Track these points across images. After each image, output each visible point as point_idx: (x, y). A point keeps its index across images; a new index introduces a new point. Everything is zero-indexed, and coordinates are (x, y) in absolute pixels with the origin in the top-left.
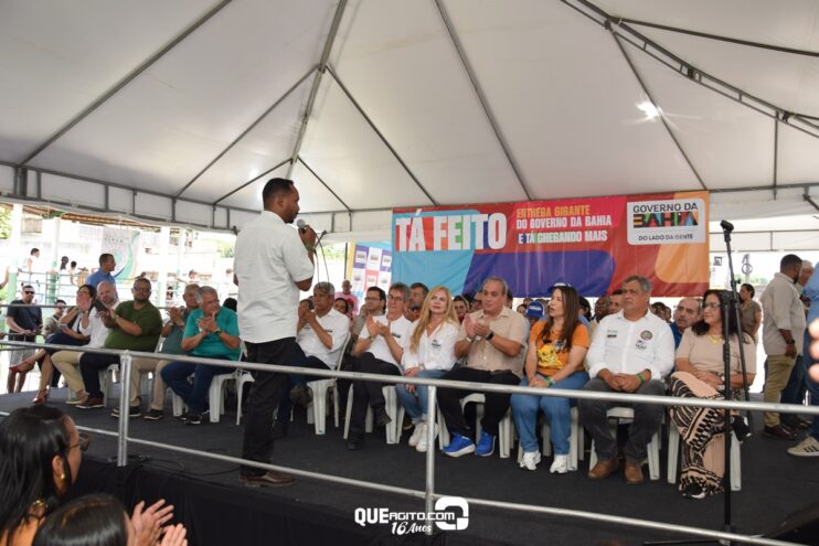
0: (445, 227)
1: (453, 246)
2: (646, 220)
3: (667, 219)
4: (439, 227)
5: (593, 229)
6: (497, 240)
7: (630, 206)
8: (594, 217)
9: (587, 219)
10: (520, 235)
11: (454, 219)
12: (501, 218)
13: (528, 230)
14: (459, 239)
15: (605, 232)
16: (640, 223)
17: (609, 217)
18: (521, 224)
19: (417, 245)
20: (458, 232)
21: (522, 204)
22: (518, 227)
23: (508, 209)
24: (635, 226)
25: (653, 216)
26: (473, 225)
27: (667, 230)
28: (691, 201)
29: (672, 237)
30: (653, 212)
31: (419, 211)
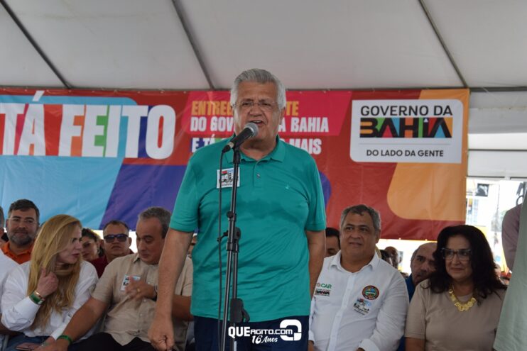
0: (79, 121)
1: (89, 150)
2: (379, 127)
3: (409, 128)
4: (72, 121)
5: (302, 136)
6: (160, 145)
7: (357, 105)
8: (304, 119)
9: (294, 121)
10: (195, 140)
11: (95, 110)
12: (167, 113)
13: (207, 133)
14: (101, 141)
15: (318, 141)
16: (370, 132)
17: (325, 120)
18: (197, 124)
19: (32, 147)
20: (100, 130)
21: (199, 95)
22: (193, 129)
23: (180, 100)
24: (362, 136)
25: (388, 122)
26: (124, 121)
27: (408, 143)
28: (443, 103)
29: (413, 153)
30: (388, 115)
31: (39, 94)
